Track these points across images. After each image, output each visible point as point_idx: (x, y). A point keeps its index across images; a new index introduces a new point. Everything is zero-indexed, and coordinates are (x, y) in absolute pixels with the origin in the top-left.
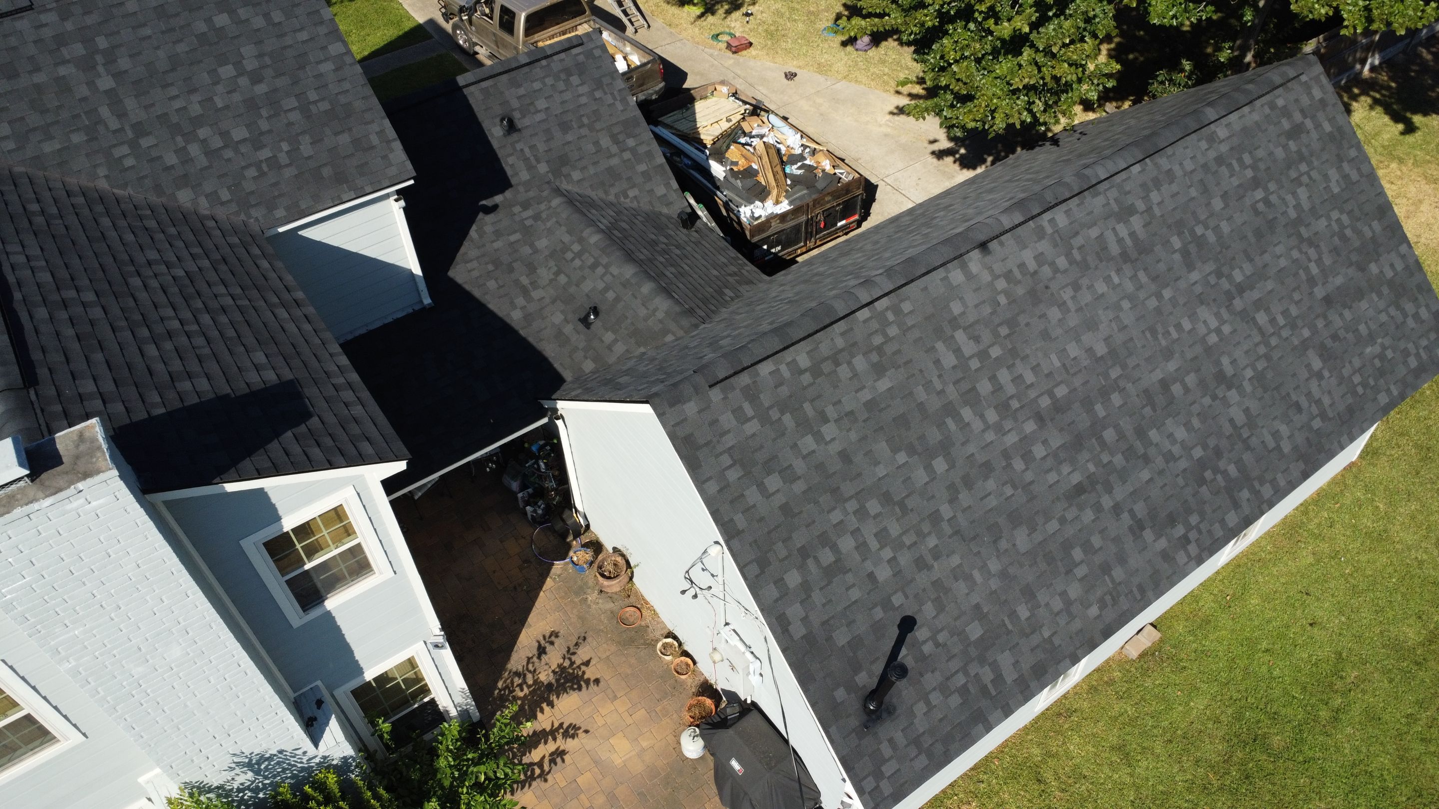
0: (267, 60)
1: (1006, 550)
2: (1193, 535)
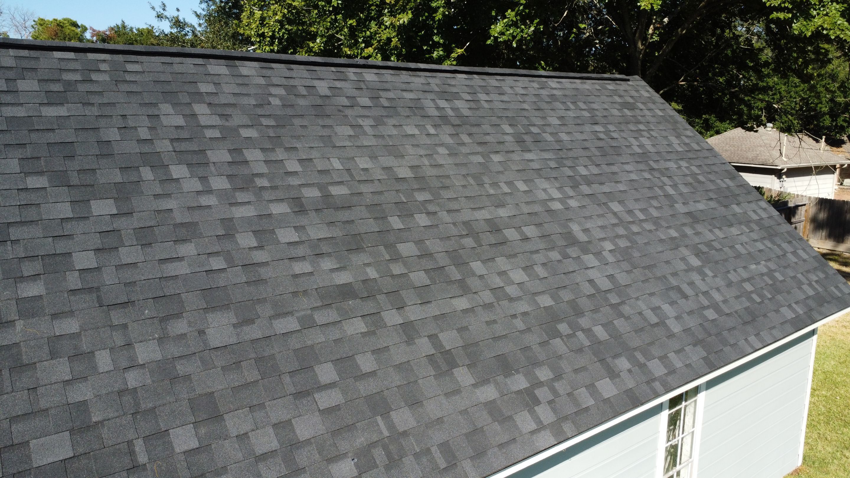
1: (183, 336)
2: (543, 393)
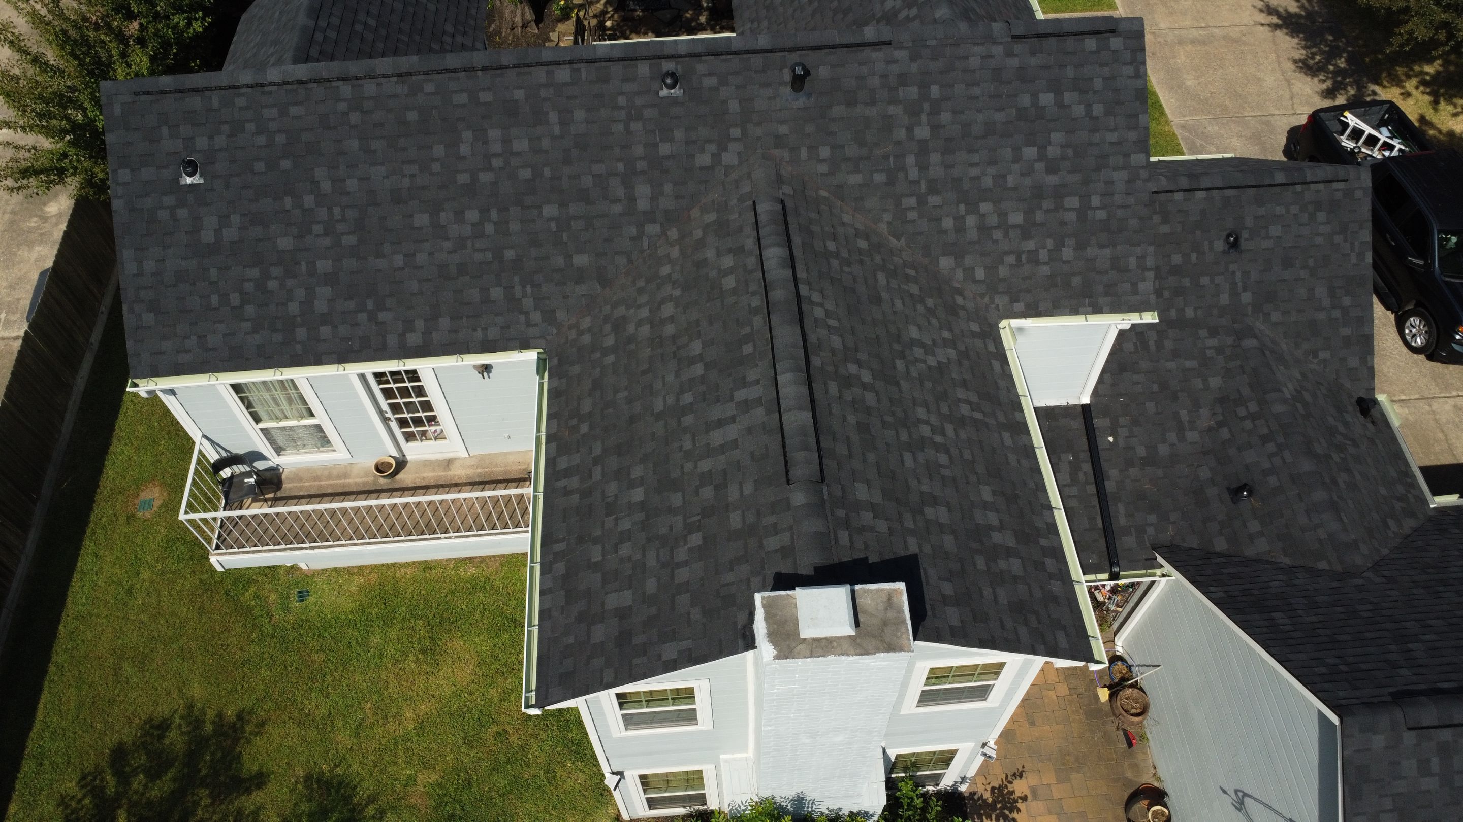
0: (1070, 152)
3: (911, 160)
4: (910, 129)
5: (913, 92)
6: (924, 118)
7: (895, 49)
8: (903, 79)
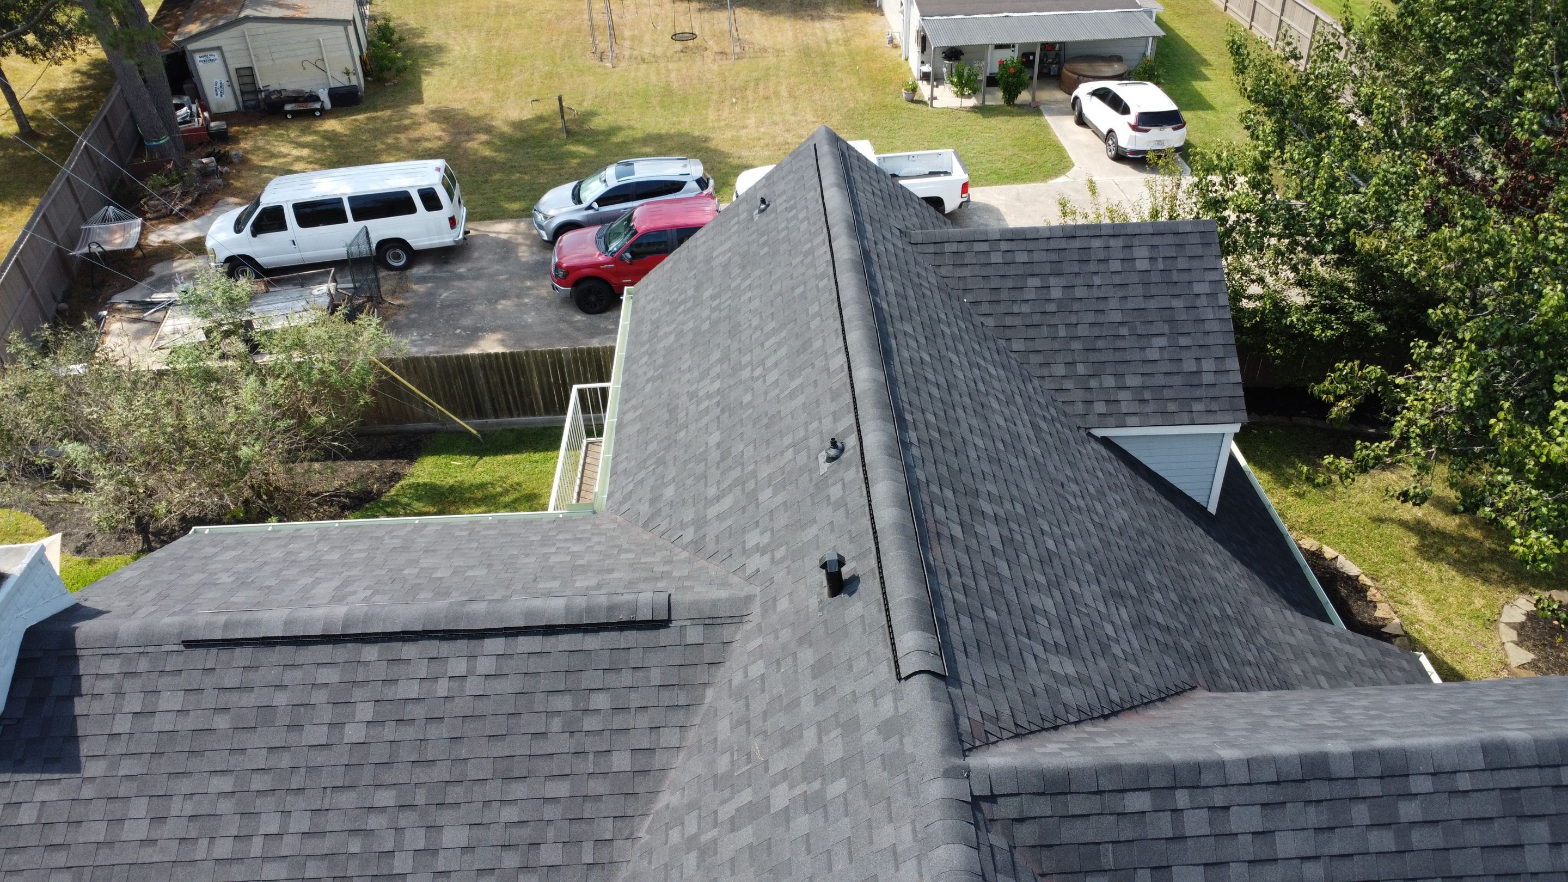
3: (745, 797)
4: (785, 775)
5: (834, 751)
6: (802, 788)
7: (894, 692)
8: (851, 727)
